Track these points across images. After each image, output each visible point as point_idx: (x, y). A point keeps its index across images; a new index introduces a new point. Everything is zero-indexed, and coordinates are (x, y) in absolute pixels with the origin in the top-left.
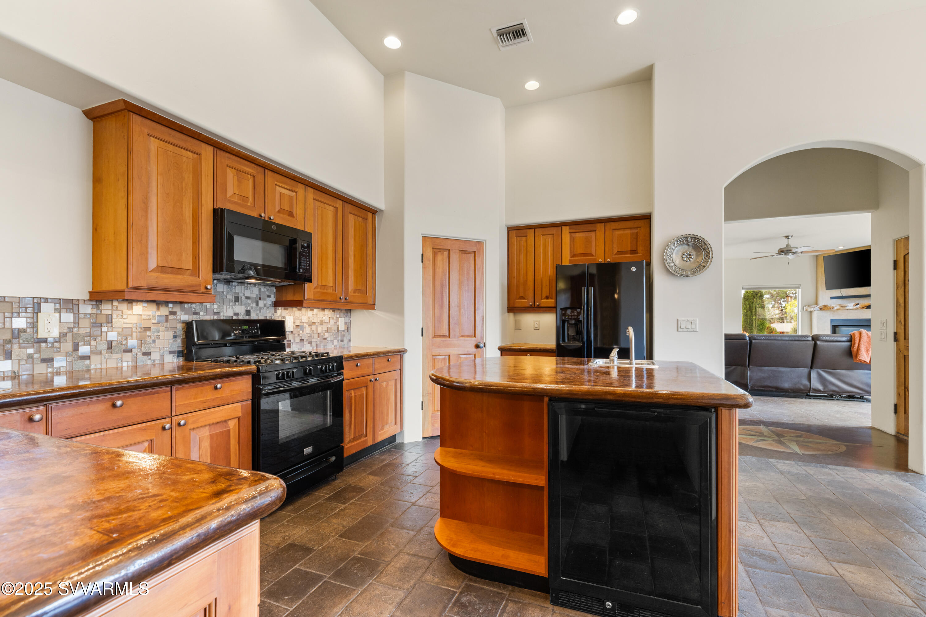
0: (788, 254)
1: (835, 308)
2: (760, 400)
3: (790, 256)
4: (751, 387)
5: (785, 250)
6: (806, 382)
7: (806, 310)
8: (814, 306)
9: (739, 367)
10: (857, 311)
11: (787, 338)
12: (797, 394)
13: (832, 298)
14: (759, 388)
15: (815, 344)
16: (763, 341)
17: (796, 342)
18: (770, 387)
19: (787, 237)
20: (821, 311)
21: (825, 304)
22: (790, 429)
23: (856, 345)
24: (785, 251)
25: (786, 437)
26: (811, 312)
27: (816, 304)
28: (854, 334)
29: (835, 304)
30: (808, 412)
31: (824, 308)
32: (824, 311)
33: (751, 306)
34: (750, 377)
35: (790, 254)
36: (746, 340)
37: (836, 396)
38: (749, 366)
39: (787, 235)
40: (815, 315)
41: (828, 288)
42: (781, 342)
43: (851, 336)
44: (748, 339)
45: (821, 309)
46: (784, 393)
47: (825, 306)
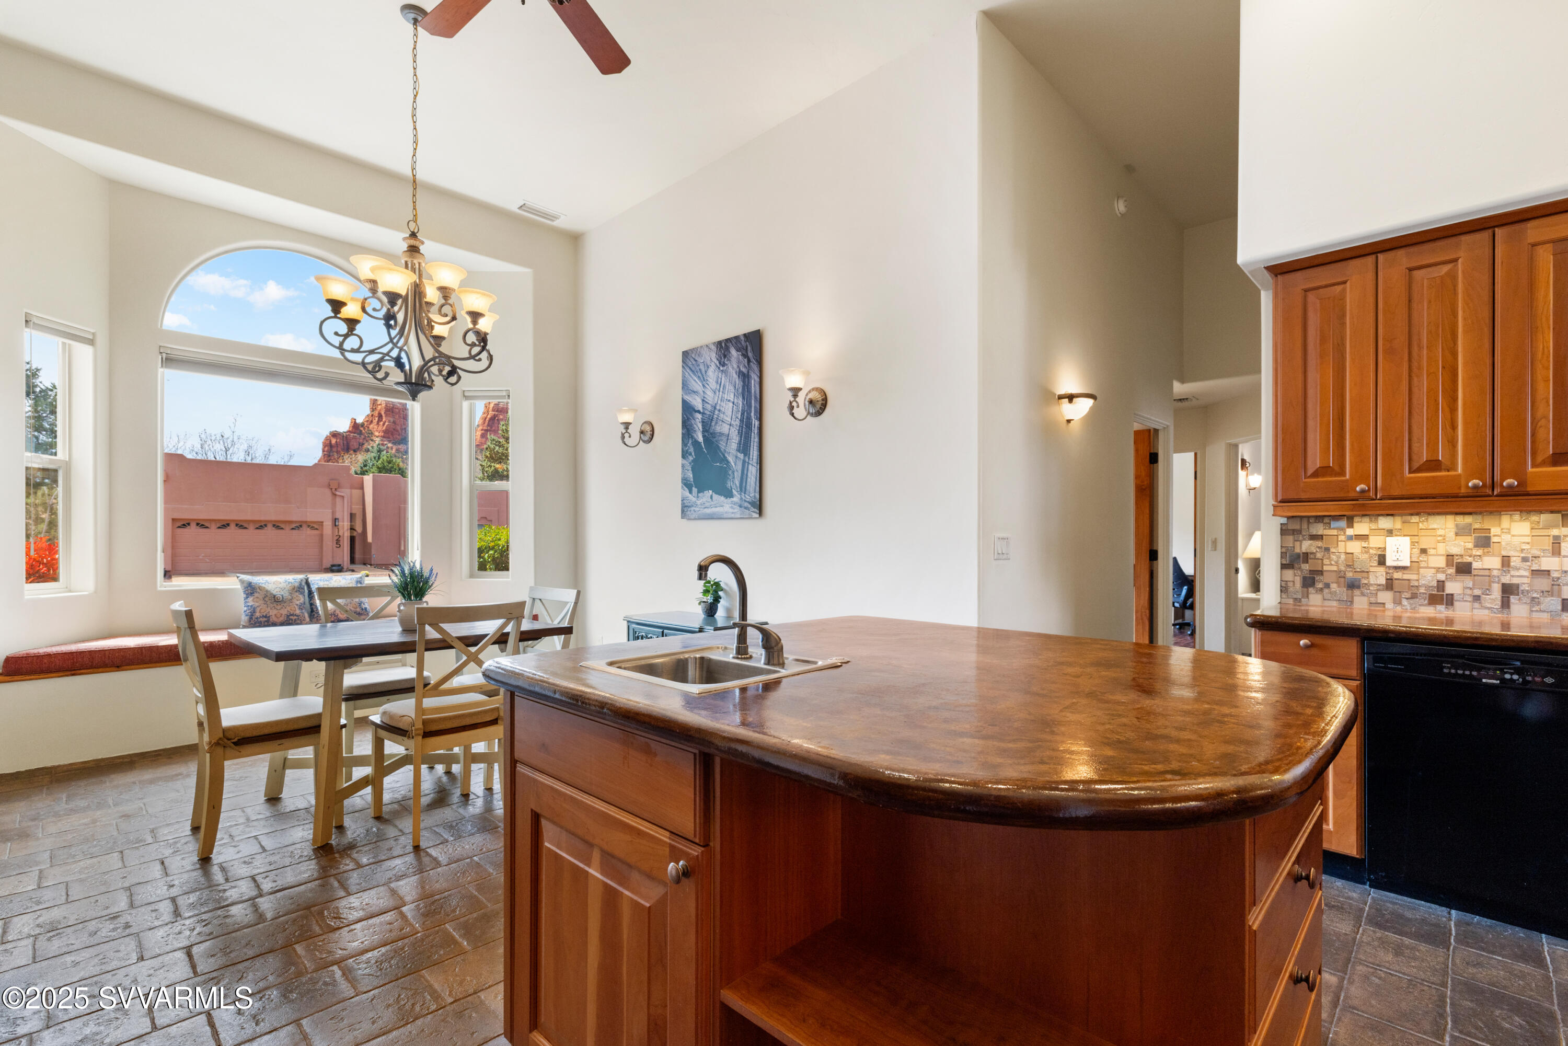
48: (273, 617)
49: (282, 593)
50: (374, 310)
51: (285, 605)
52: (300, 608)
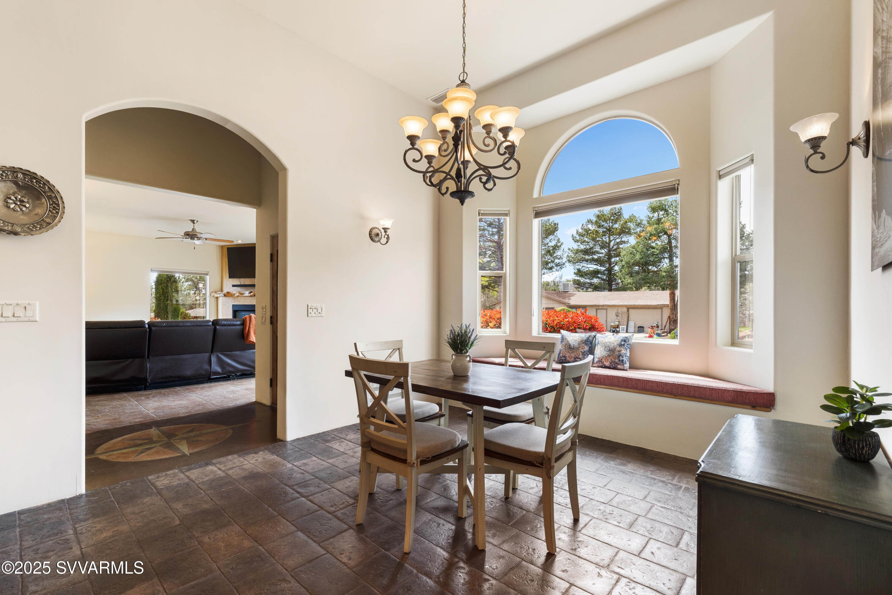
0: (194, 239)
1: (236, 296)
2: (160, 393)
3: (197, 242)
4: (151, 380)
5: (190, 233)
6: (207, 367)
7: (213, 296)
8: (220, 293)
9: (137, 360)
10: (251, 298)
11: (189, 324)
12: (199, 380)
13: (233, 286)
14: (160, 381)
15: (215, 328)
16: (164, 328)
17: (197, 328)
18: (171, 377)
19: (193, 221)
21: (229, 291)
22: (184, 424)
23: (247, 328)
24: (191, 235)
25: (178, 435)
26: (217, 298)
27: (222, 291)
28: (246, 318)
29: (236, 291)
30: (206, 398)
31: (228, 295)
32: (227, 297)
33: (165, 290)
34: (149, 369)
35: (196, 239)
36: (145, 327)
37: (233, 376)
38: (148, 357)
39: (192, 219)
40: (221, 300)
41: (230, 277)
42: (183, 328)
43: (244, 320)
44: (147, 326)
45: (225, 295)
46: (187, 381)
47: (228, 293)
48: (568, 357)
49: (574, 343)
50: (414, 161)
51: (574, 351)
52: (583, 354)
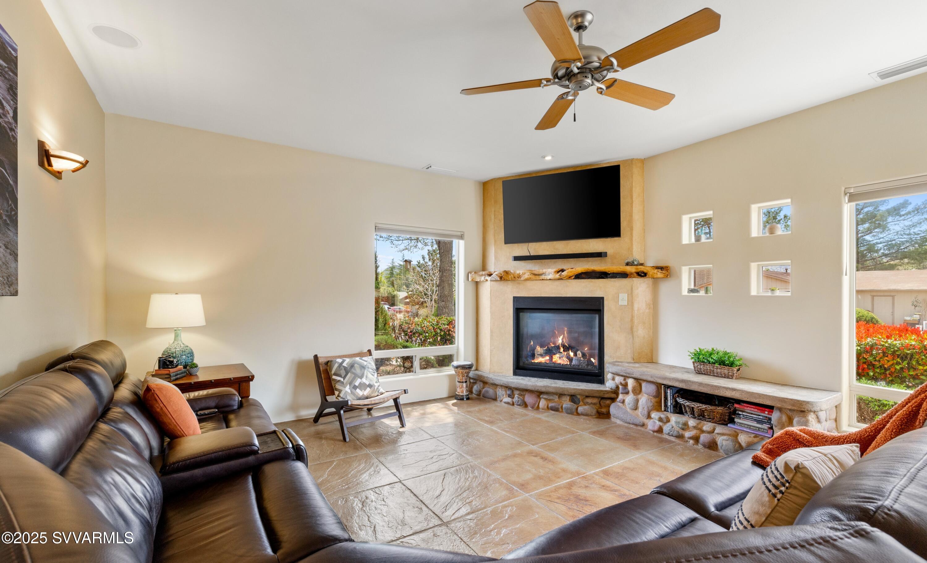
1: (522, 278)
7: (472, 280)
10: (558, 283)
13: (516, 258)
20: (502, 282)
21: (505, 270)
26: (478, 283)
27: (485, 269)
29: (522, 268)
31: (502, 277)
40: (486, 289)
41: (509, 240)
47: (502, 273)
